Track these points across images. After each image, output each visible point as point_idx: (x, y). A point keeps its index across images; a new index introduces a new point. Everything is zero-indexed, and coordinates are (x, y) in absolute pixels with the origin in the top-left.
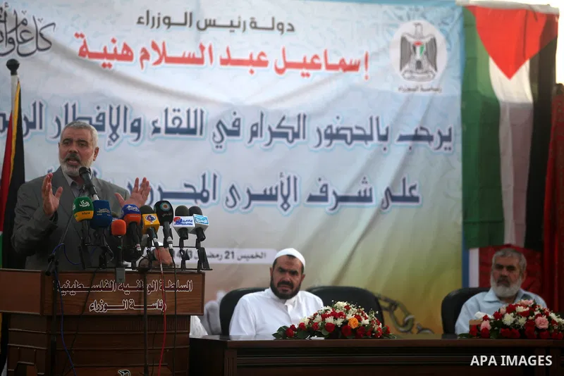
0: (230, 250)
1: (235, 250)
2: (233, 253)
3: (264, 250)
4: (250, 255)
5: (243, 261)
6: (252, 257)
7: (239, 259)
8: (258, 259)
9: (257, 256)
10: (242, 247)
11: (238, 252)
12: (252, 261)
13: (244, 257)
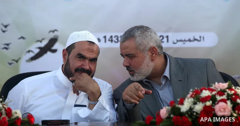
0: (165, 35)
1: (170, 35)
2: (167, 37)
3: (202, 34)
4: (187, 39)
5: (180, 44)
6: (190, 40)
7: (174, 43)
8: (196, 42)
9: (195, 40)
10: (177, 31)
11: (173, 37)
12: (188, 44)
13: (181, 41)
